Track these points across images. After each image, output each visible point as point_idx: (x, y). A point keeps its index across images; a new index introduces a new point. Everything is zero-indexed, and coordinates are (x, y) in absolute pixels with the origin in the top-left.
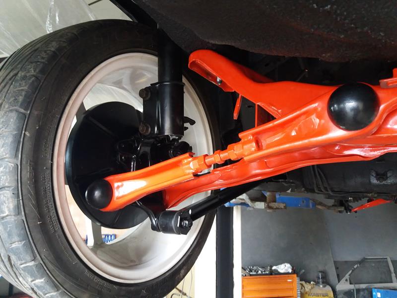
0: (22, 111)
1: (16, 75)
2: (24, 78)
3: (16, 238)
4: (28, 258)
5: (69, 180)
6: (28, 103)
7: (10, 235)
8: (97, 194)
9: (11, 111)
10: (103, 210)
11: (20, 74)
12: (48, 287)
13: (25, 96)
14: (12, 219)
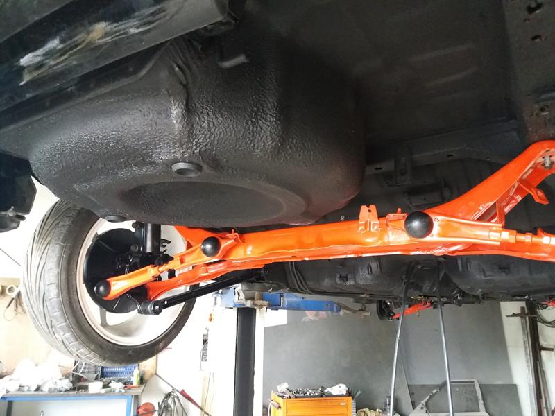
0: (62, 244)
1: (58, 223)
2: (63, 226)
3: (57, 310)
4: (62, 320)
5: (86, 281)
6: (64, 241)
7: (53, 308)
8: (102, 289)
9: (57, 244)
10: (105, 298)
11: (61, 224)
12: (72, 339)
13: (64, 236)
14: (55, 299)
